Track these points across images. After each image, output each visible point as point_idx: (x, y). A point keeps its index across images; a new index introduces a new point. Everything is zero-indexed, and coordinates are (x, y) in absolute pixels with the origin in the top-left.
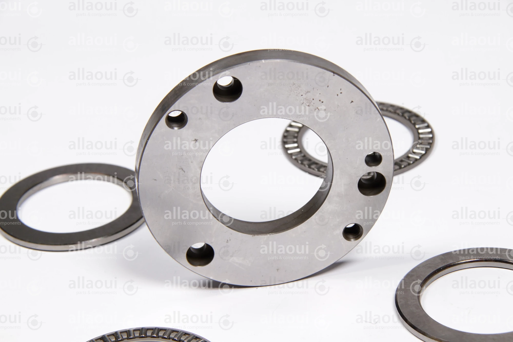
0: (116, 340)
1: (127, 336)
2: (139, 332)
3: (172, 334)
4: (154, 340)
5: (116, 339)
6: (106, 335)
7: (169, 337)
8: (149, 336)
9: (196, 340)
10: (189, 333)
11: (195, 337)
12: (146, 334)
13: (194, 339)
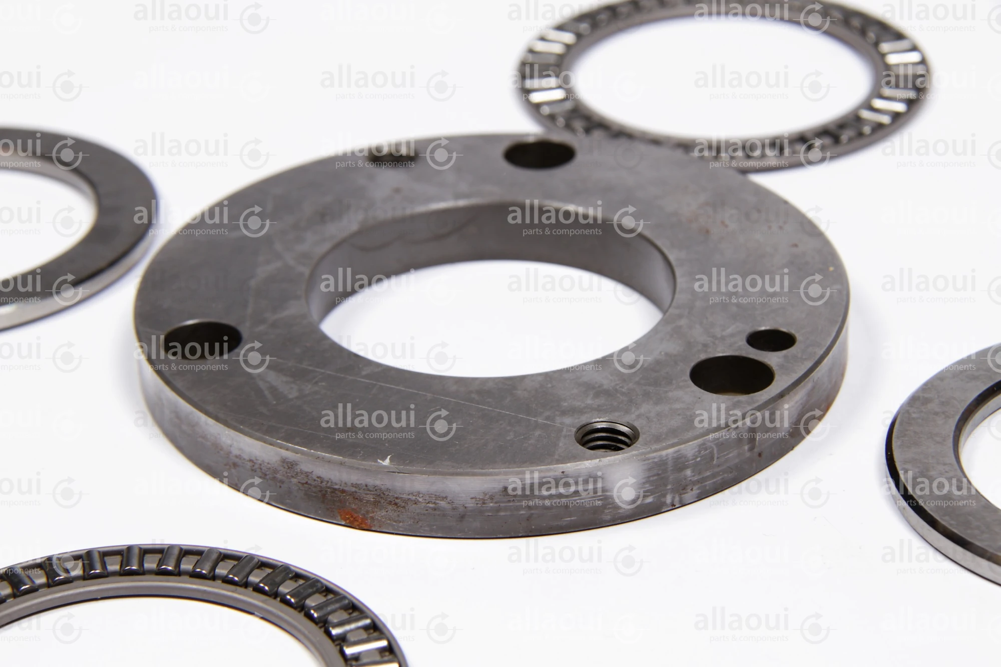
0: (50, 581)
1: (84, 571)
2: (118, 558)
3: (221, 564)
4: (168, 581)
5: (48, 579)
6: (19, 566)
7: (212, 574)
8: (151, 572)
9: (296, 581)
10: (274, 562)
11: (294, 574)
12: (143, 565)
13: (291, 579)
